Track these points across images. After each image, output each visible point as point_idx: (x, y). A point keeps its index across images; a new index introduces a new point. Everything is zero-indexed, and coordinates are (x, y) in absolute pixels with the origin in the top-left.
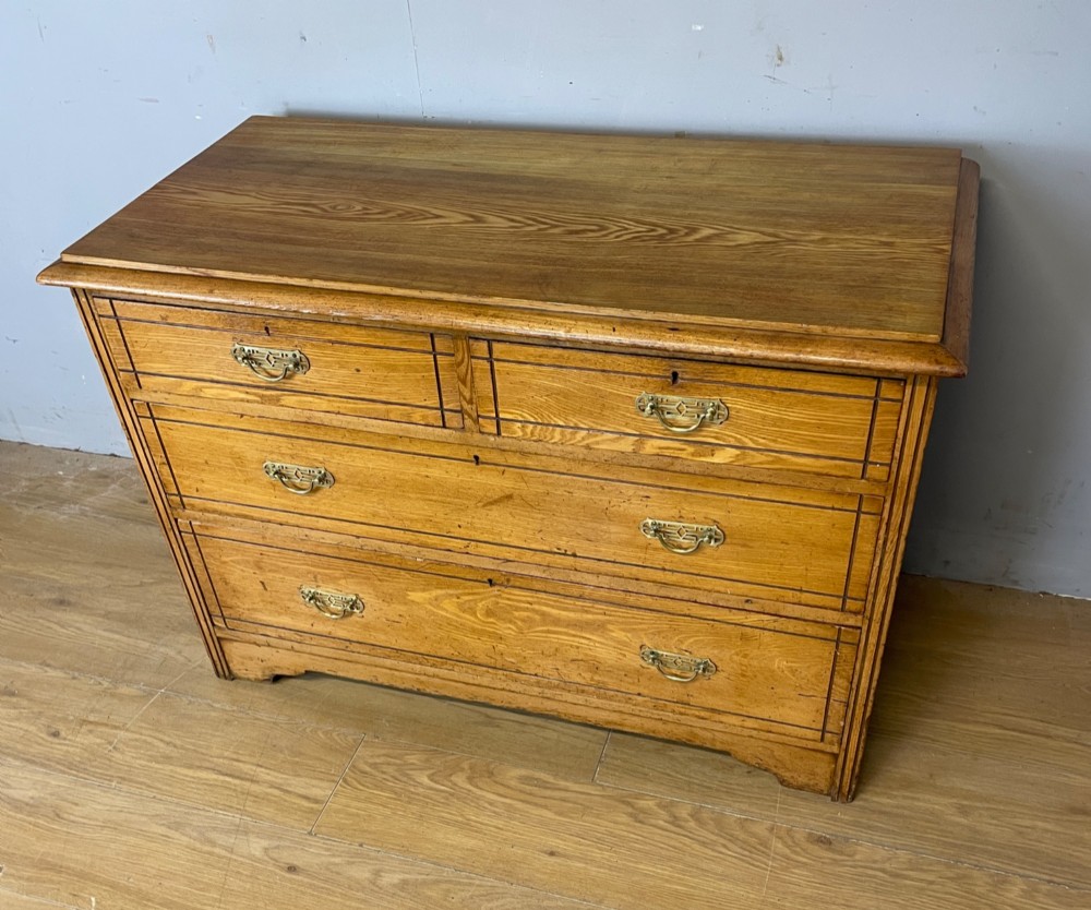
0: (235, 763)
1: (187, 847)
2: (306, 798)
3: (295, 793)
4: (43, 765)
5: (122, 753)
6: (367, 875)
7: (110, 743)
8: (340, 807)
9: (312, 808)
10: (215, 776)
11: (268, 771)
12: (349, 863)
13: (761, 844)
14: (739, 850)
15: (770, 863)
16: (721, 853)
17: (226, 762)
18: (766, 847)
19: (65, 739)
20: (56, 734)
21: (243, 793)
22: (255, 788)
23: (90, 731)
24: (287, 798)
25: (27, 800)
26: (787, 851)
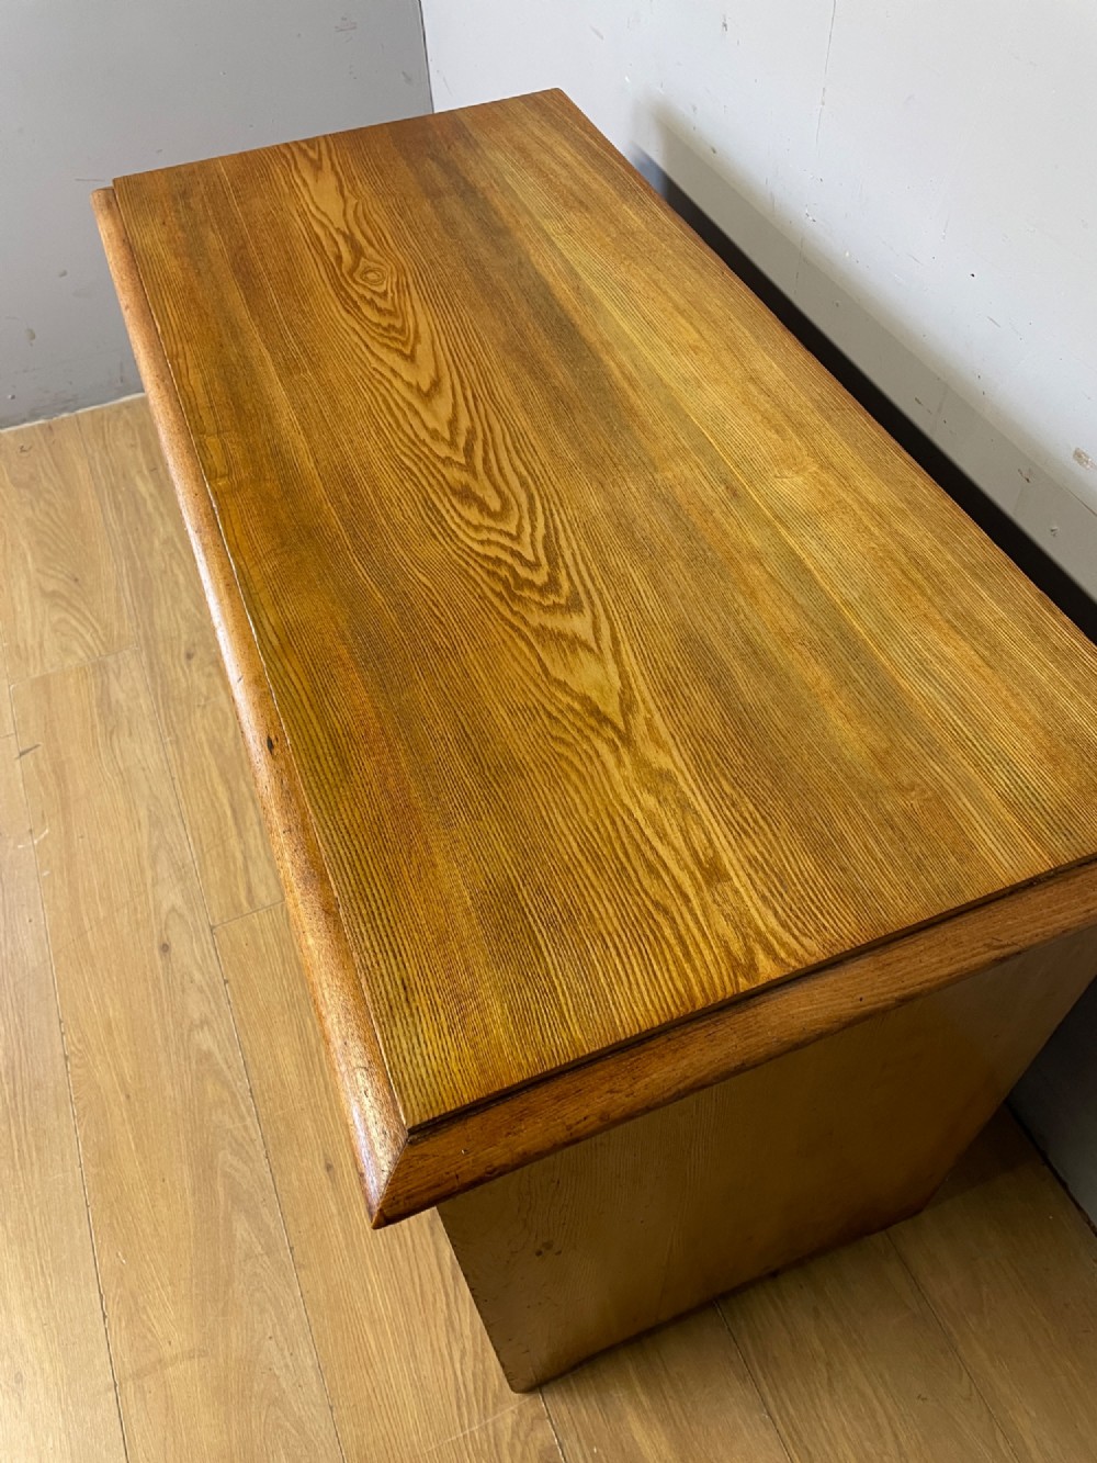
0: (250, 804)
1: (138, 849)
2: (249, 890)
3: (249, 878)
4: (153, 678)
5: (202, 717)
6: (196, 1016)
7: (207, 699)
8: (258, 927)
9: (241, 905)
10: (225, 801)
11: (258, 834)
12: (201, 990)
13: (495, 1396)
14: (469, 1375)
15: (476, 1428)
16: (451, 1358)
17: (247, 795)
18: (495, 1405)
19: (189, 666)
20: (189, 656)
21: (221, 837)
22: (233, 842)
23: (210, 675)
24: (239, 879)
25: (113, 700)
26: (507, 1437)
